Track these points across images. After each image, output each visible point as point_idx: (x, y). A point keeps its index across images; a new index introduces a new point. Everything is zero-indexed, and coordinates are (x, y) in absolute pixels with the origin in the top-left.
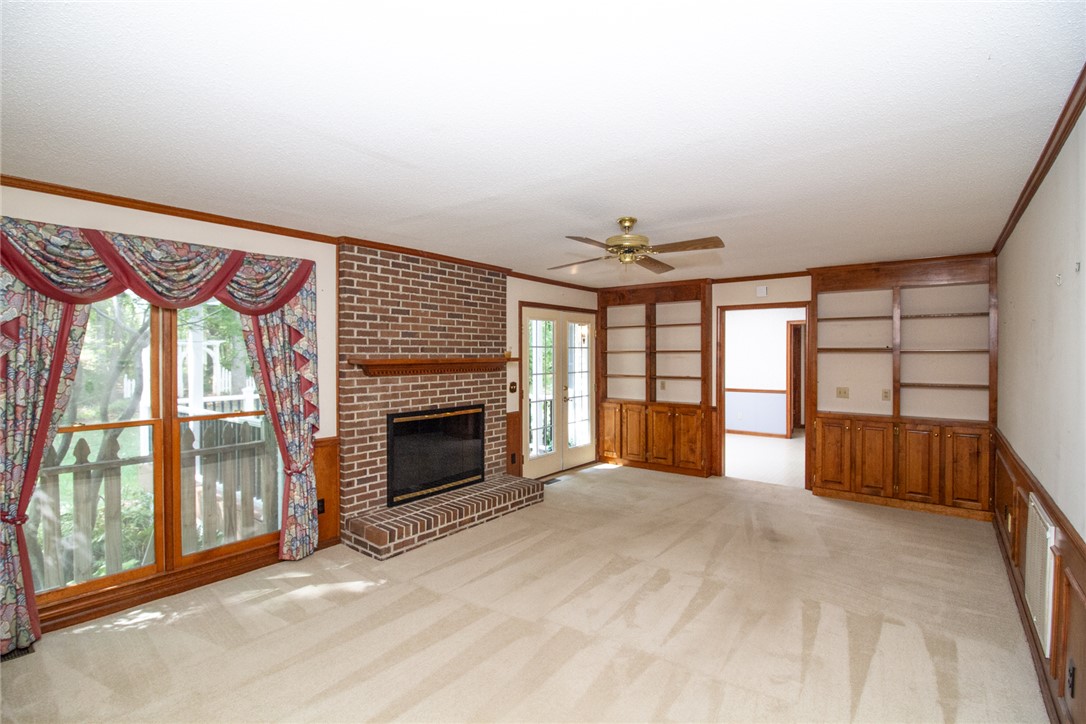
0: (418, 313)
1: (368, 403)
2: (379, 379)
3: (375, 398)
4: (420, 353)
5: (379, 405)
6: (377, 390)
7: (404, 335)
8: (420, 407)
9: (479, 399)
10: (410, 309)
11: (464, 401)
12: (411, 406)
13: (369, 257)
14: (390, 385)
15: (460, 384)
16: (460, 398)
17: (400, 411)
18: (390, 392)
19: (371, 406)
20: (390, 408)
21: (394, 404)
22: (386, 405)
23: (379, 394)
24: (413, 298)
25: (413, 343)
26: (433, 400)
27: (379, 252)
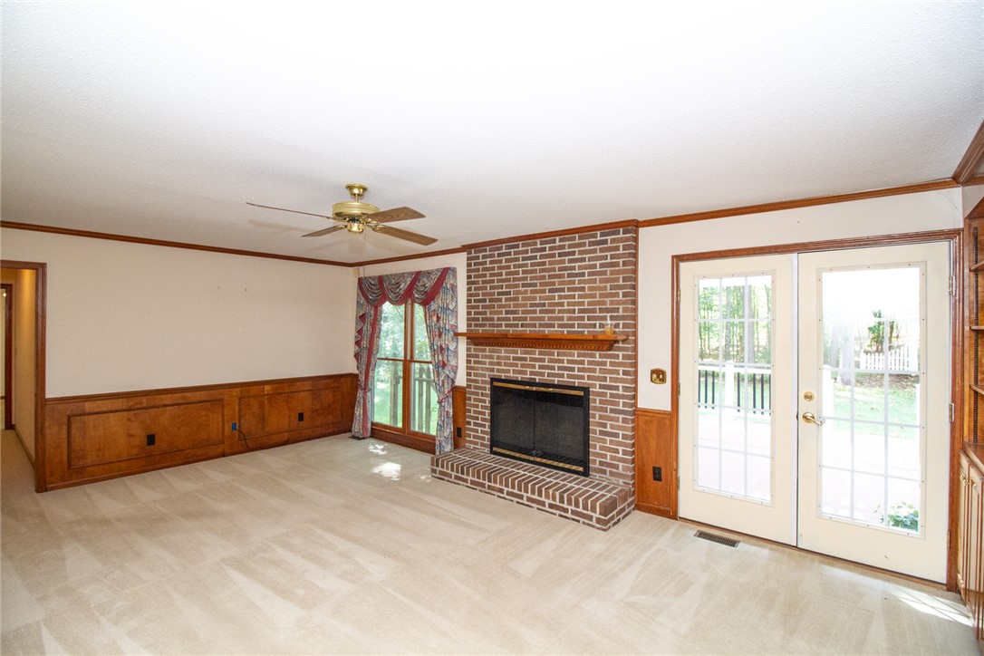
0: (518, 292)
1: (480, 366)
2: (487, 348)
3: (485, 363)
4: (520, 329)
5: (487, 369)
6: (486, 357)
7: (507, 312)
8: (520, 377)
9: (586, 381)
10: (512, 290)
11: (565, 379)
12: (511, 375)
13: (481, 255)
14: (496, 354)
15: (562, 361)
16: (562, 376)
17: (503, 377)
18: (495, 360)
19: (482, 369)
20: (495, 373)
21: (498, 371)
22: (492, 370)
23: (488, 361)
24: (515, 280)
25: (515, 319)
26: (531, 373)
27: (488, 248)
